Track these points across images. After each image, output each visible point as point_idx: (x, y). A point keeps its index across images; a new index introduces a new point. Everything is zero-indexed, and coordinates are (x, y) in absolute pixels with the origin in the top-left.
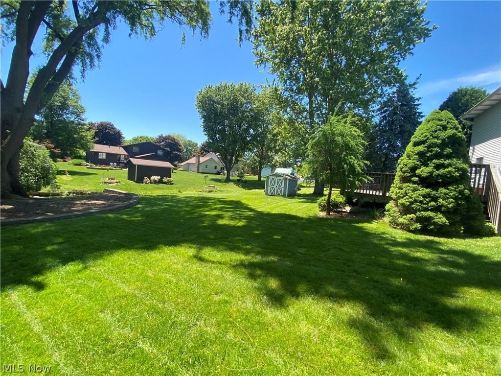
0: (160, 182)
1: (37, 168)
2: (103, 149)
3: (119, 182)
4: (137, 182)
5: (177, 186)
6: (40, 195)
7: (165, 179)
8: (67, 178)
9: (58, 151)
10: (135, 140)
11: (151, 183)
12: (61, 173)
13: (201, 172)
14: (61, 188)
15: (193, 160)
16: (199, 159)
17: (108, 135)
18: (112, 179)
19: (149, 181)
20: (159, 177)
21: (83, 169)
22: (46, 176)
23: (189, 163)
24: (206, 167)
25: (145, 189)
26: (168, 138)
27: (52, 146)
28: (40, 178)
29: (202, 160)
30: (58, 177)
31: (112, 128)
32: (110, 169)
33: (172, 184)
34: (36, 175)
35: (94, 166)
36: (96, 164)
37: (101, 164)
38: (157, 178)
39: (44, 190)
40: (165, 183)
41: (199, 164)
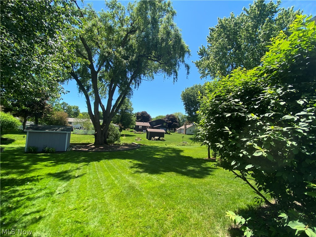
0: (159, 139)
1: (114, 134)
2: (140, 124)
3: (141, 140)
4: (149, 140)
5: (166, 142)
6: (114, 144)
7: (161, 138)
8: (124, 138)
9: (123, 127)
10: (157, 118)
11: (154, 140)
12: (122, 135)
13: (187, 133)
14: (121, 142)
15: (183, 127)
16: (186, 126)
17: (144, 117)
18: (139, 138)
19: (154, 139)
20: (158, 137)
21: (132, 134)
22: (117, 137)
23: (181, 129)
24: (190, 131)
25: (151, 143)
26: (171, 116)
27: (121, 125)
28: (115, 138)
29: (188, 126)
30: (121, 137)
31: (146, 114)
32: (142, 133)
33: (164, 141)
34: (114, 137)
35: (137, 132)
36: (137, 131)
37: (139, 131)
38: (157, 138)
39: (115, 143)
40: (161, 140)
41: (186, 129)
